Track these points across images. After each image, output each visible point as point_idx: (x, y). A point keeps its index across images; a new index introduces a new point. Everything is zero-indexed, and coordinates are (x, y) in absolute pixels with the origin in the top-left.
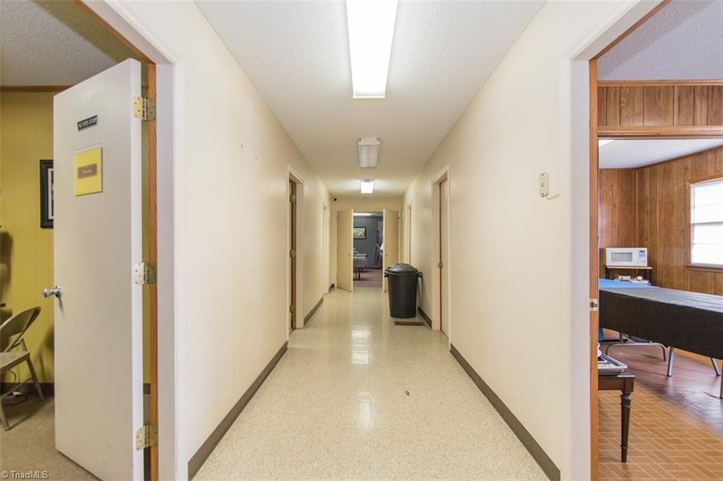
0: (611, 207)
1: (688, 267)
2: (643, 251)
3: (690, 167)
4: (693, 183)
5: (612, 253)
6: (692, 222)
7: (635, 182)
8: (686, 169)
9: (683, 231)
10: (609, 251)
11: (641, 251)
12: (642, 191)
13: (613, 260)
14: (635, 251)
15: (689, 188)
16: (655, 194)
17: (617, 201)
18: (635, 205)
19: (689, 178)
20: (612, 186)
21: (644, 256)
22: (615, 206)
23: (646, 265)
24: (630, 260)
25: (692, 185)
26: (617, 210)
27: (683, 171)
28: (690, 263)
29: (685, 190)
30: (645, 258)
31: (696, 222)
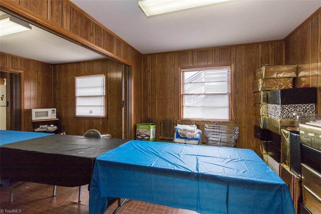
0: (37, 84)
1: (74, 117)
2: (54, 110)
3: (75, 68)
4: (76, 76)
5: (36, 112)
6: (76, 95)
7: (52, 72)
8: (74, 69)
9: (73, 99)
10: (34, 111)
11: (53, 110)
12: (55, 76)
13: (36, 116)
14: (50, 110)
15: (75, 79)
16: (61, 80)
17: (41, 81)
18: (51, 85)
19: (75, 74)
20: (37, 71)
21: (55, 113)
22: (39, 83)
23: (56, 118)
24: (47, 115)
25: (76, 78)
26: (41, 87)
27: (72, 70)
28: (75, 115)
29: (73, 79)
30: (55, 114)
31: (77, 95)
